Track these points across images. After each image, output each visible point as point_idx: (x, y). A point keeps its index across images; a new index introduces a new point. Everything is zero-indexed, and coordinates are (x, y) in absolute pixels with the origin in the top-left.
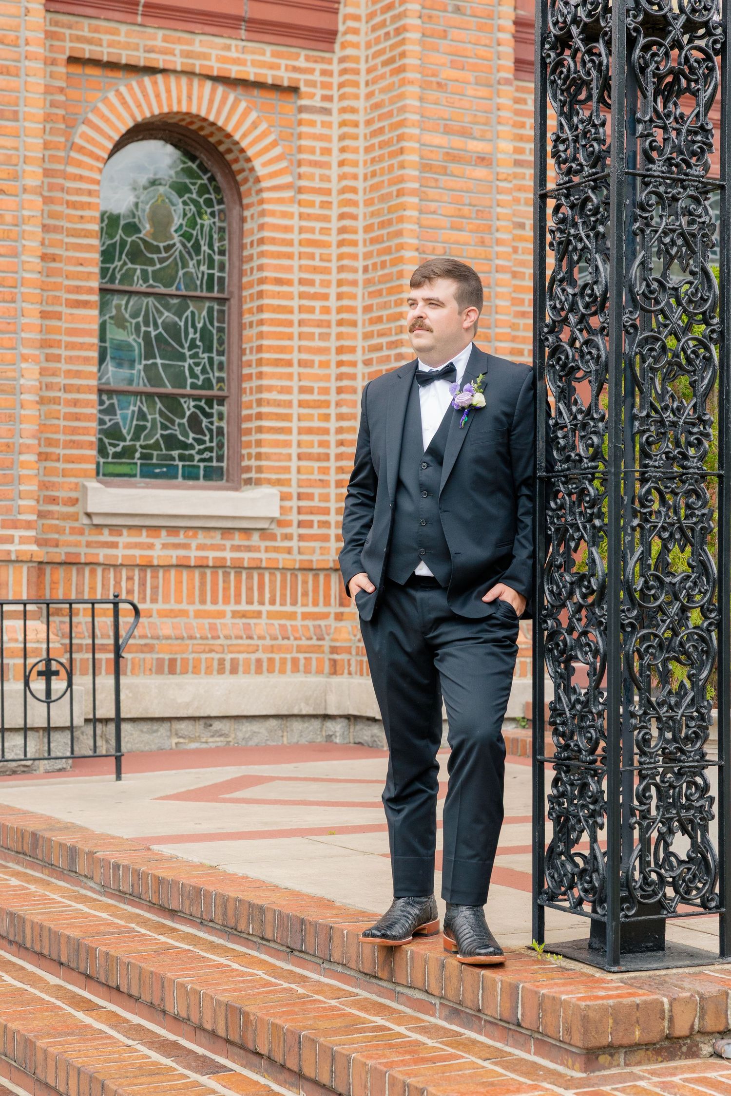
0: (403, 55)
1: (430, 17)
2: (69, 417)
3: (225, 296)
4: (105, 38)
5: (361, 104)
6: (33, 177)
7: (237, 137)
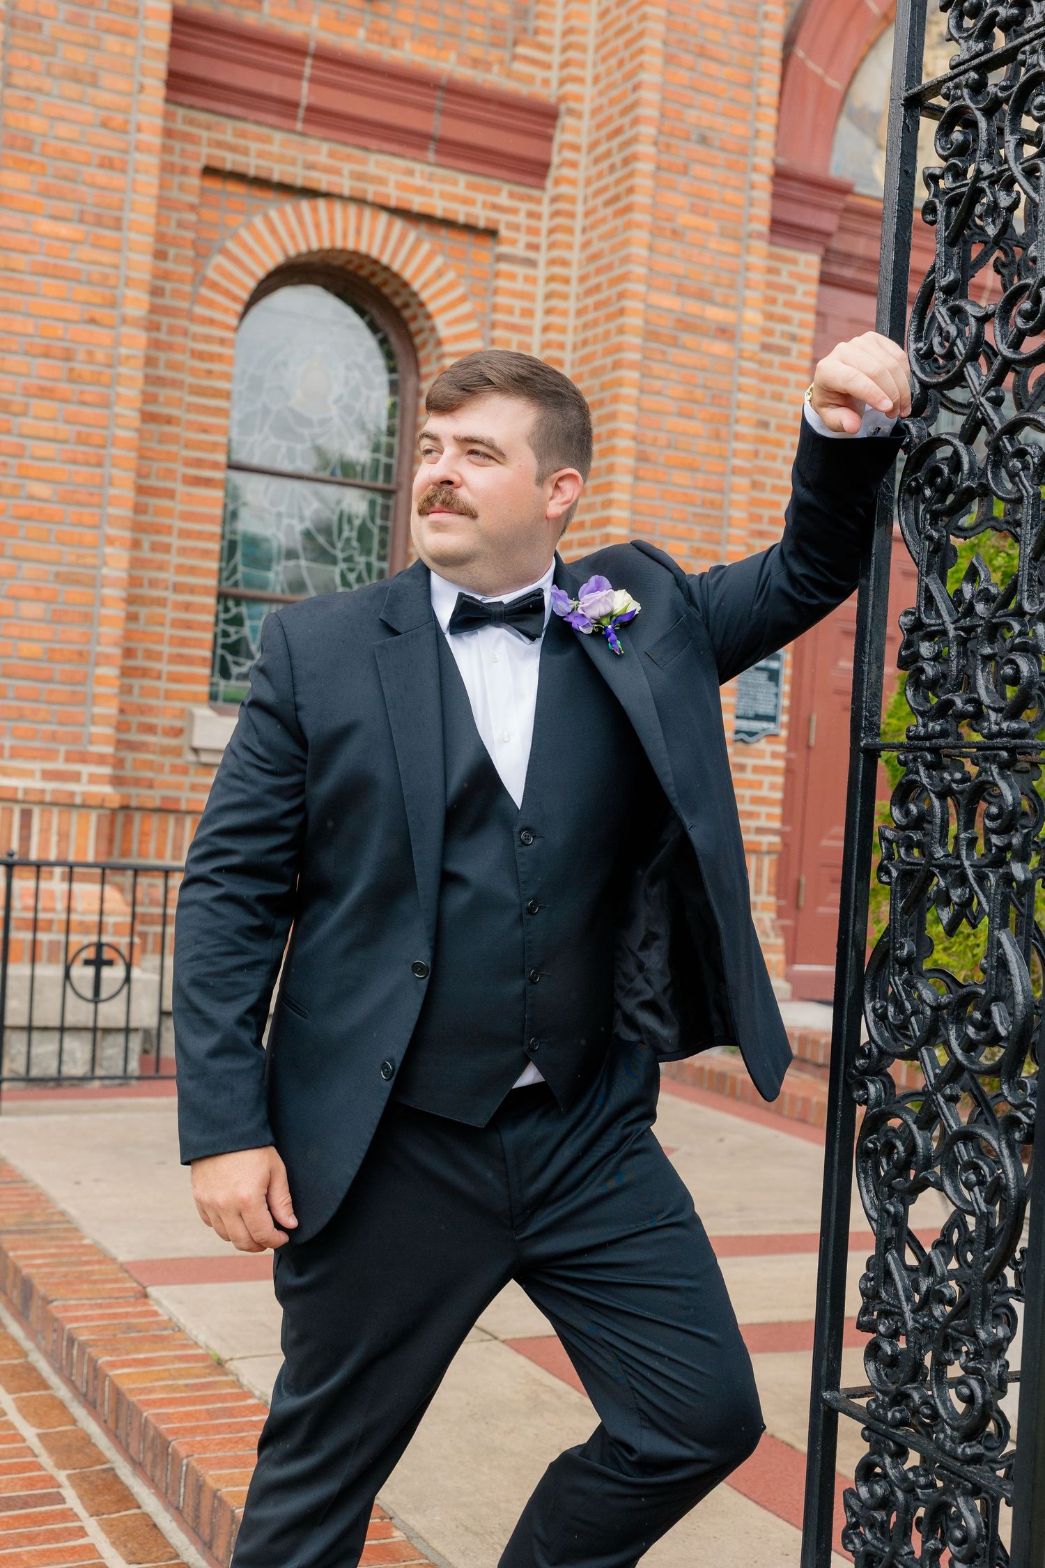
0: (630, 191)
1: (668, 146)
2: (176, 624)
3: (392, 486)
4: (254, 146)
5: (575, 256)
6: (136, 303)
7: (416, 286)
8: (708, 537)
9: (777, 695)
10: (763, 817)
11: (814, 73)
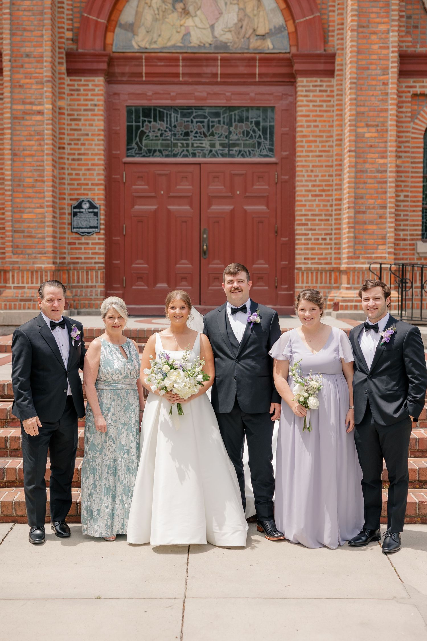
1: (15, 61)
8: (40, 176)
9: (98, 220)
10: (97, 258)
11: (92, 19)
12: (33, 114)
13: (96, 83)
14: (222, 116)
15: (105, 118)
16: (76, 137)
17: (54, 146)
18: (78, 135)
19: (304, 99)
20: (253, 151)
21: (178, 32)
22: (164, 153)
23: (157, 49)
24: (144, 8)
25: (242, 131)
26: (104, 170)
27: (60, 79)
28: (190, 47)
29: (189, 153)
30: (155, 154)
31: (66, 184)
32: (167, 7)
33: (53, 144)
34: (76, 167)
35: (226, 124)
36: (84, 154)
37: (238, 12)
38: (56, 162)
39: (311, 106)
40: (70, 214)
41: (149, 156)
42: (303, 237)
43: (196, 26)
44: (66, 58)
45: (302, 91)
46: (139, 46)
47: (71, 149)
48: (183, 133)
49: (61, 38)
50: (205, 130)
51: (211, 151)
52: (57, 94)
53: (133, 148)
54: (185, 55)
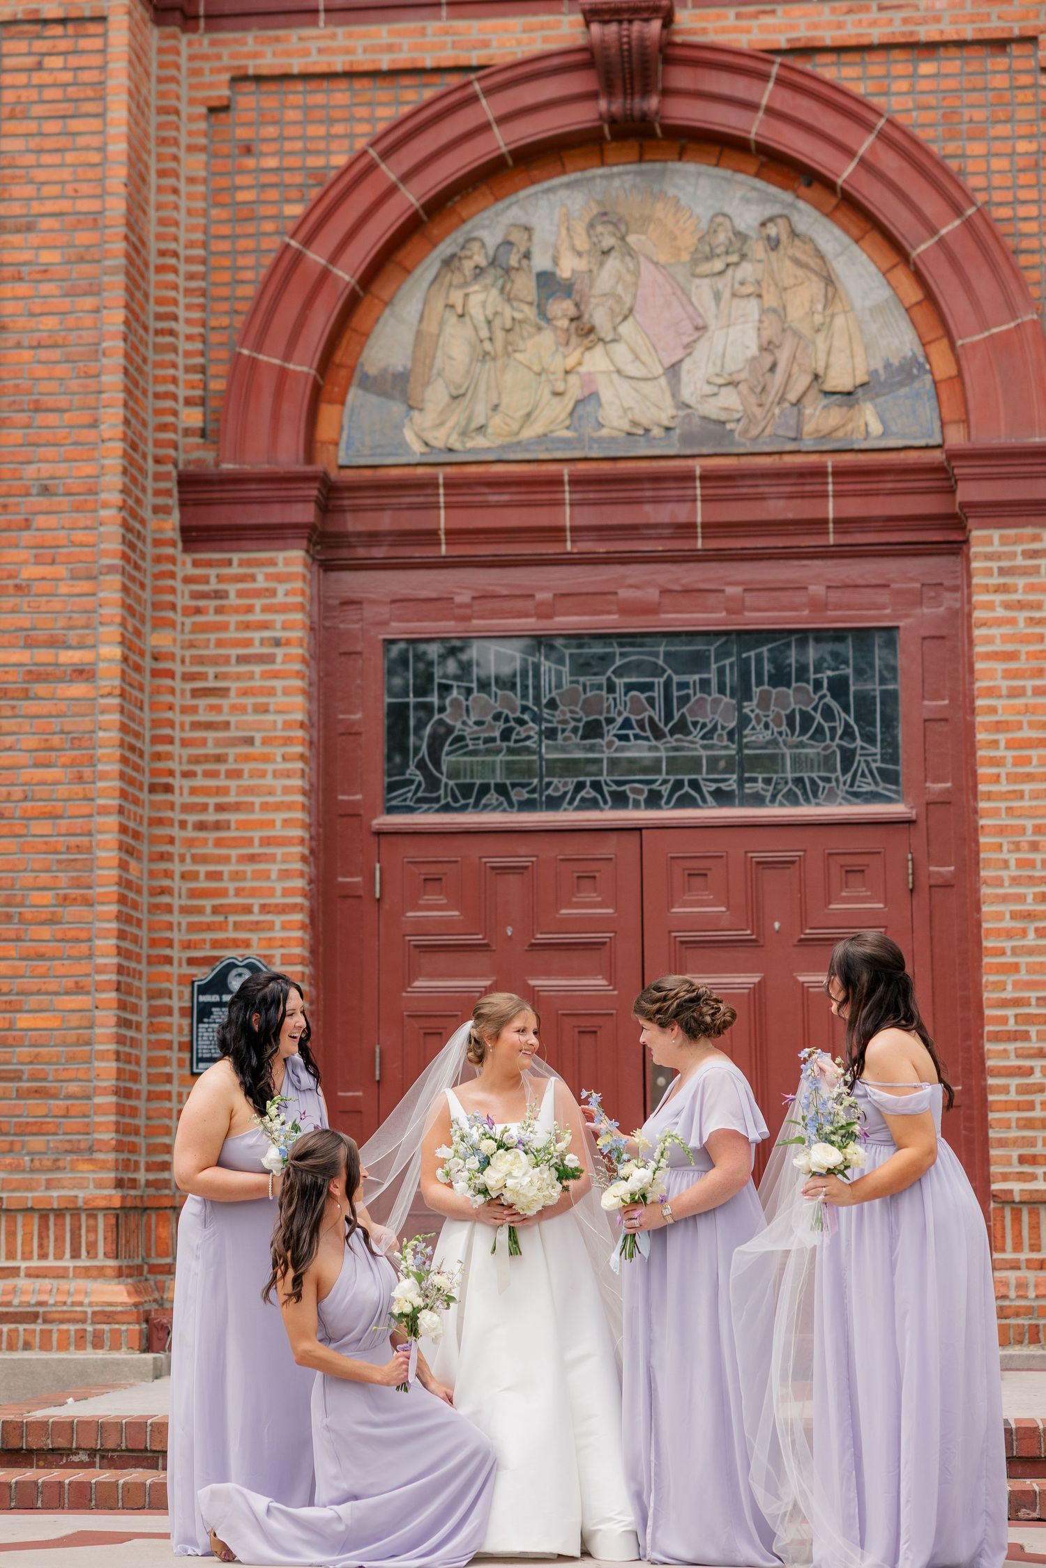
11: (268, 364)
12: (60, 679)
13: (281, 568)
14: (714, 667)
15: (311, 685)
16: (211, 750)
17: (131, 781)
18: (218, 742)
19: (997, 598)
20: (828, 780)
21: (557, 394)
22: (518, 795)
23: (489, 449)
24: (441, 324)
25: (783, 713)
26: (304, 859)
27: (158, 559)
28: (600, 440)
29: (599, 790)
30: (483, 801)
31: (176, 909)
32: (518, 316)
33: (122, 776)
34: (210, 850)
35: (728, 692)
36: (237, 807)
37: (761, 321)
38: (137, 835)
39: (1021, 623)
40: (184, 1012)
41: (463, 808)
42: (1014, 1082)
43: (619, 372)
44: (180, 492)
45: (989, 572)
46: (427, 444)
47: (193, 791)
48: (581, 725)
49: (163, 427)
50: (657, 714)
51: (678, 785)
52: (149, 613)
53: (411, 782)
54: (581, 466)
